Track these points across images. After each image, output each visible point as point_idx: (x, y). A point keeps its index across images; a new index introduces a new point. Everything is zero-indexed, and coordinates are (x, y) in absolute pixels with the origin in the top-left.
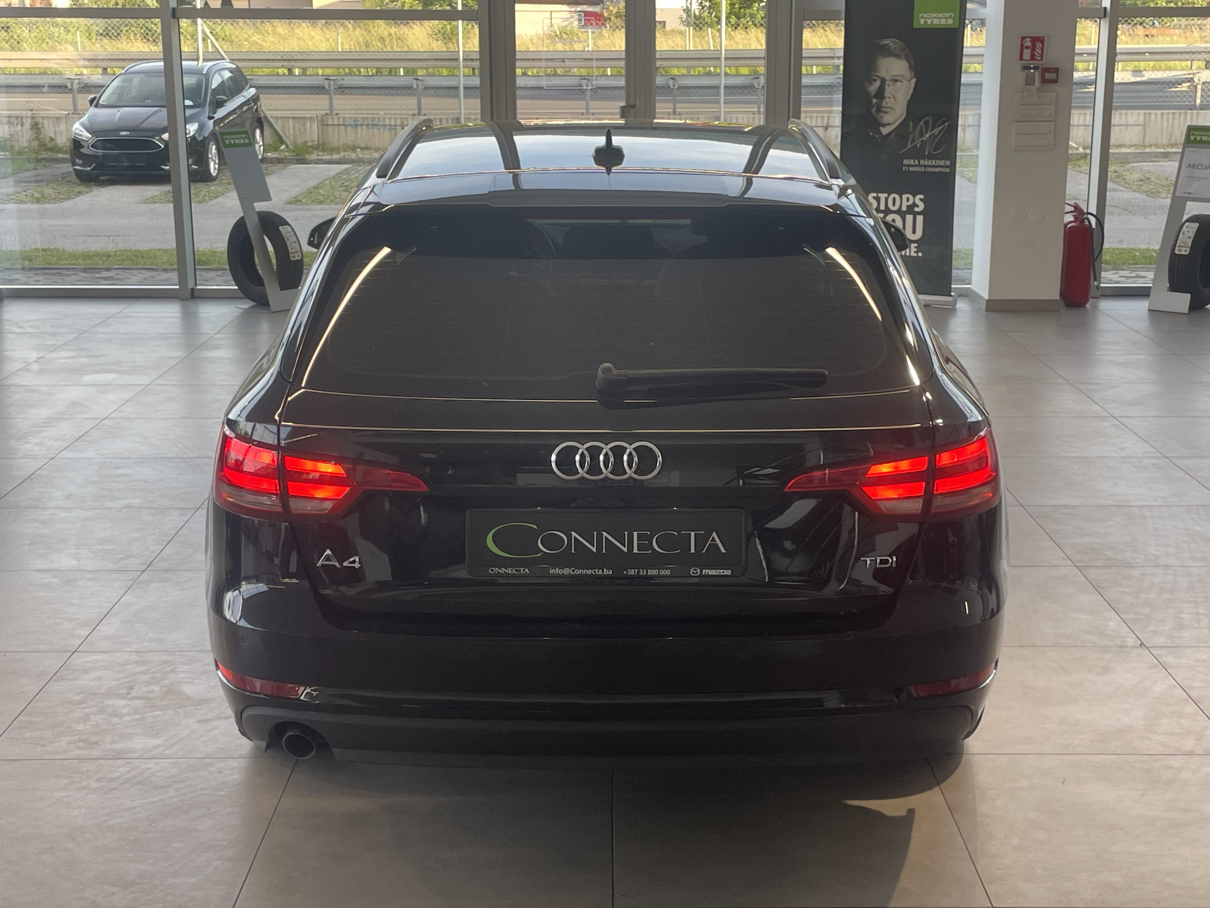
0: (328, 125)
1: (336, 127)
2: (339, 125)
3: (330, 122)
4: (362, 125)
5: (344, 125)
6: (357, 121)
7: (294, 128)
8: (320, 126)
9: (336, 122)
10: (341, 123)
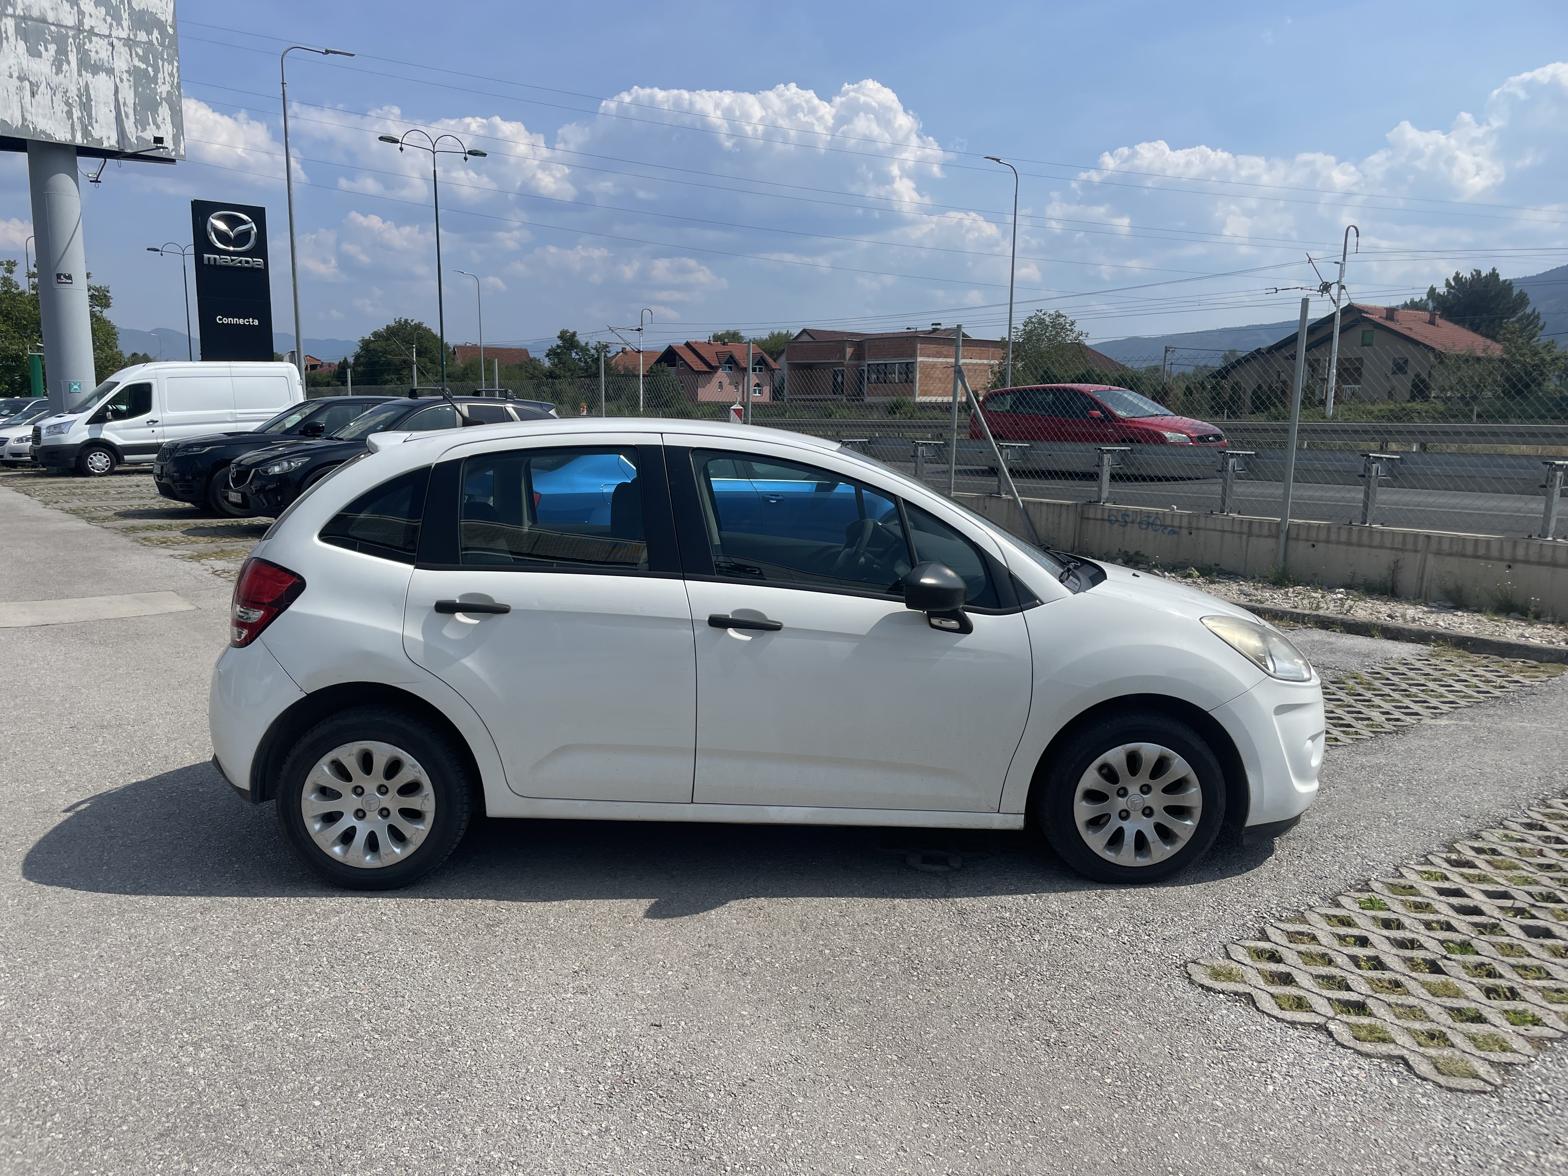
0: (1088, 518)
1: (1100, 522)
2: (1103, 520)
3: (1092, 516)
4: (1133, 522)
5: (1110, 521)
6: (1128, 516)
7: (1047, 520)
8: (1078, 519)
9: (1099, 516)
10: (1106, 517)
